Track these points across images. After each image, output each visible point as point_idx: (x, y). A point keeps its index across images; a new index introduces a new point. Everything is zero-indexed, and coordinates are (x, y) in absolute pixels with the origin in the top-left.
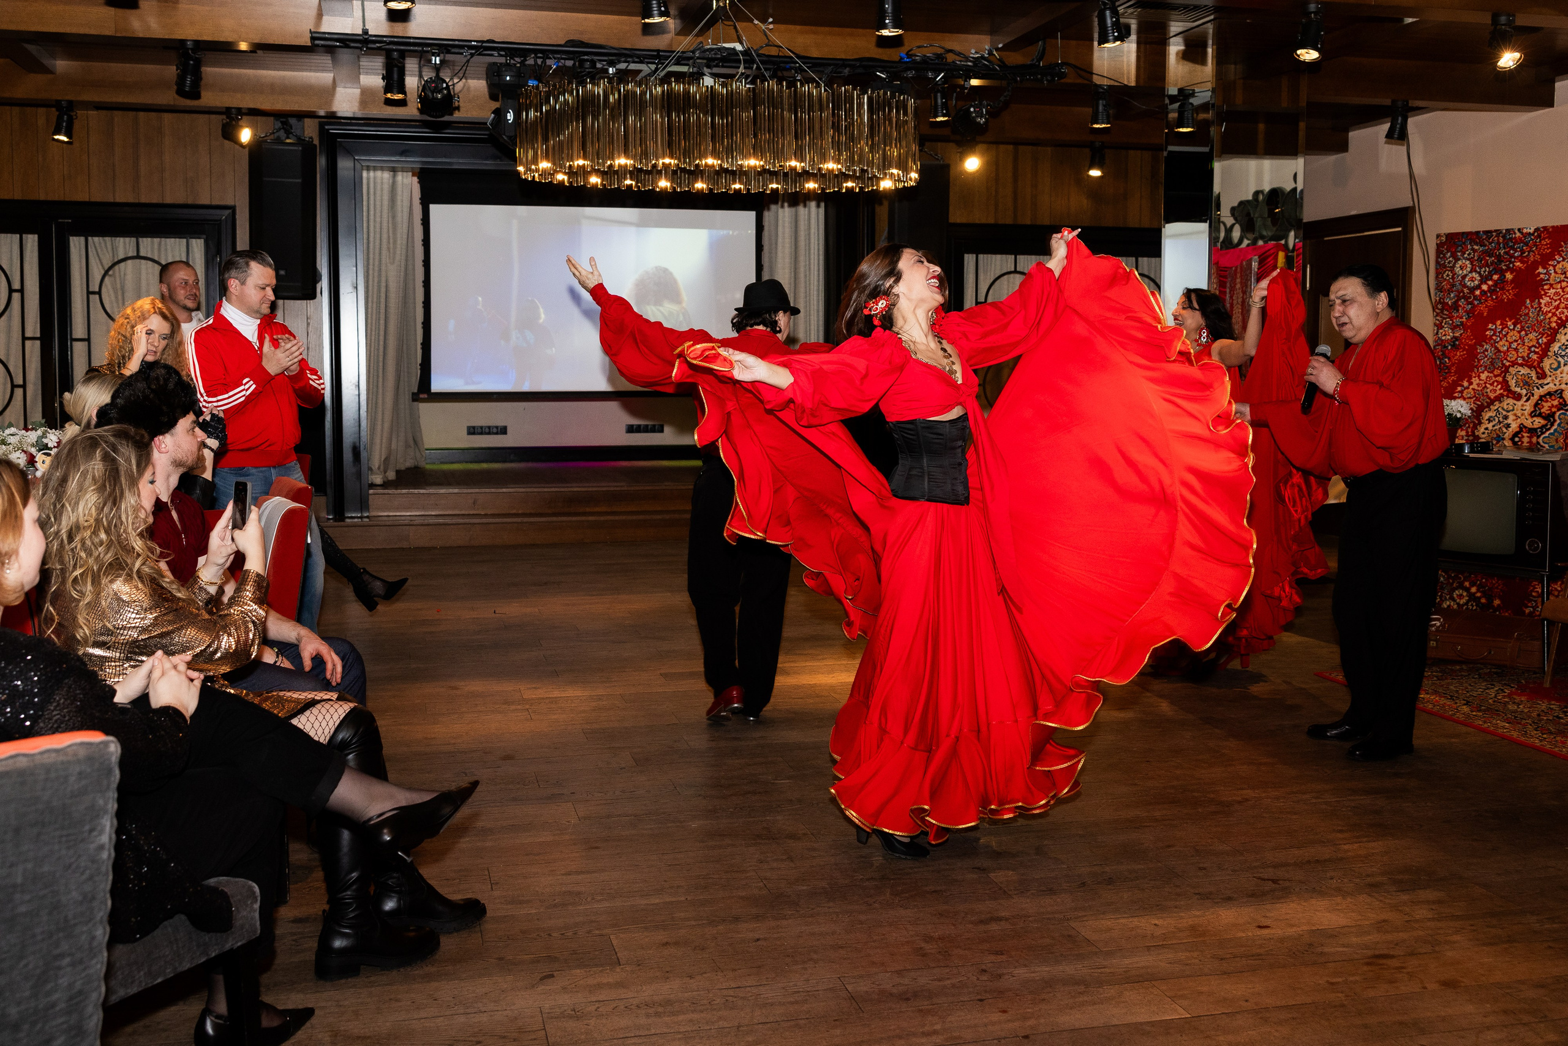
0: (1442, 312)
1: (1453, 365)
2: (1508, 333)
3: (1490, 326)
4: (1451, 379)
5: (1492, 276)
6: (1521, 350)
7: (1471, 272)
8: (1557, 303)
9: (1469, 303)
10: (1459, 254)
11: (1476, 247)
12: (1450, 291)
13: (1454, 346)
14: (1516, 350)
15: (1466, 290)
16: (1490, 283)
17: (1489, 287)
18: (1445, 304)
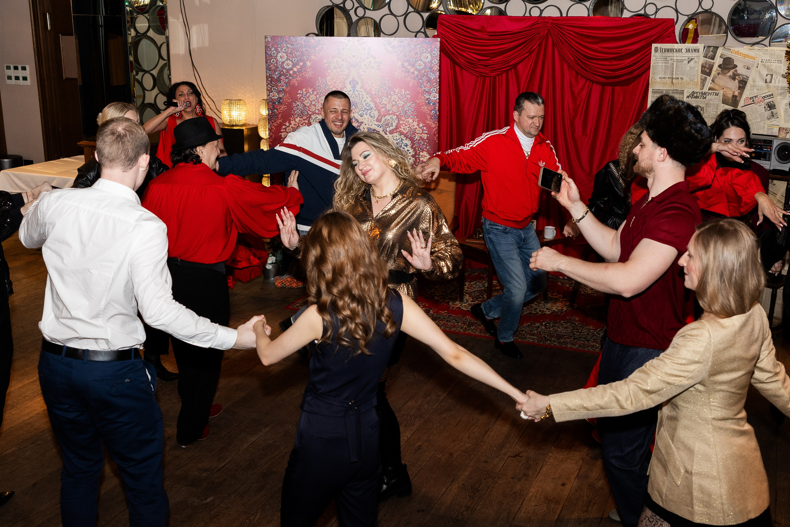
0: (271, 83)
1: (279, 113)
2: (309, 96)
3: (299, 92)
4: (279, 122)
5: (299, 63)
6: (317, 106)
7: (287, 60)
8: (335, 80)
9: (287, 78)
10: (279, 49)
11: (288, 46)
12: (275, 71)
13: (279, 102)
14: (314, 105)
15: (284, 71)
16: (298, 67)
17: (298, 69)
18: (272, 78)
